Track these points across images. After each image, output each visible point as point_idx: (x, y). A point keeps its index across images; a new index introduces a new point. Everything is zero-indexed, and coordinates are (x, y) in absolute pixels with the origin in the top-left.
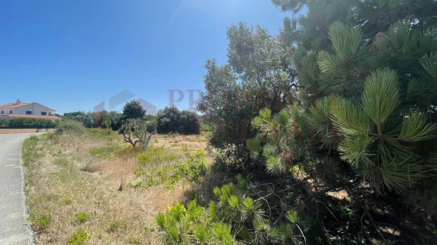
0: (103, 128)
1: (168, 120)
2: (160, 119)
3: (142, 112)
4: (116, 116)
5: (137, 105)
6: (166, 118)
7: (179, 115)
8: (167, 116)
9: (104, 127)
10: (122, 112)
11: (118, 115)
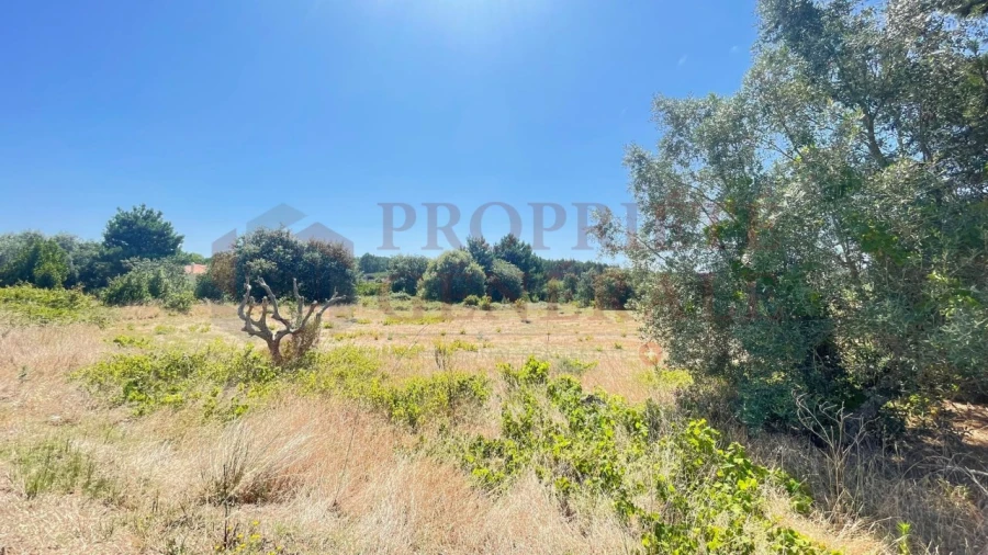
0: (42, 287)
1: (267, 265)
2: (244, 261)
3: (171, 242)
4: (76, 249)
5: (154, 220)
6: (263, 261)
7: (298, 252)
8: (266, 252)
9: (46, 282)
10: (101, 240)
11: (84, 248)
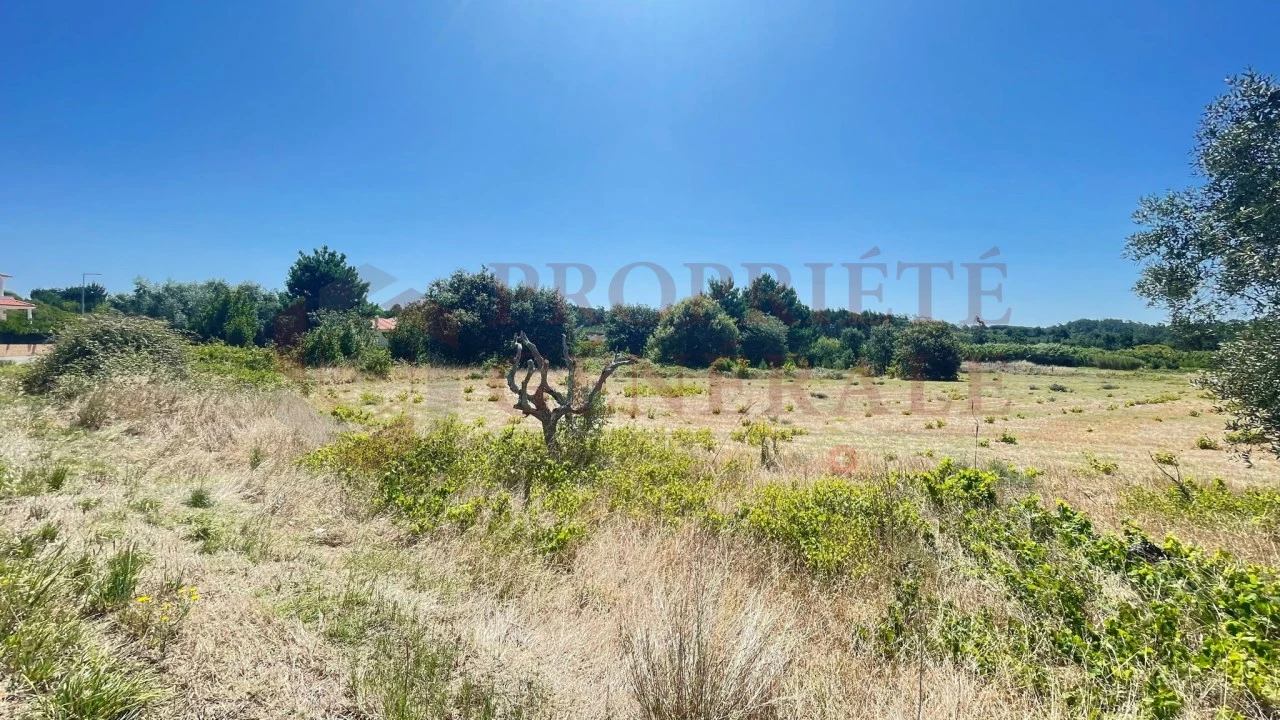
0: (234, 344)
1: (468, 317)
2: (440, 312)
3: (356, 290)
4: (261, 300)
5: (337, 265)
6: (462, 311)
8: (467, 302)
9: (237, 339)
10: (284, 289)
11: (268, 299)
